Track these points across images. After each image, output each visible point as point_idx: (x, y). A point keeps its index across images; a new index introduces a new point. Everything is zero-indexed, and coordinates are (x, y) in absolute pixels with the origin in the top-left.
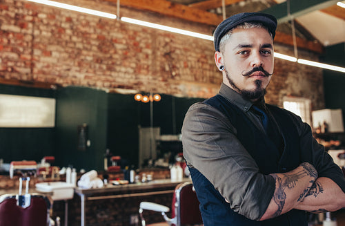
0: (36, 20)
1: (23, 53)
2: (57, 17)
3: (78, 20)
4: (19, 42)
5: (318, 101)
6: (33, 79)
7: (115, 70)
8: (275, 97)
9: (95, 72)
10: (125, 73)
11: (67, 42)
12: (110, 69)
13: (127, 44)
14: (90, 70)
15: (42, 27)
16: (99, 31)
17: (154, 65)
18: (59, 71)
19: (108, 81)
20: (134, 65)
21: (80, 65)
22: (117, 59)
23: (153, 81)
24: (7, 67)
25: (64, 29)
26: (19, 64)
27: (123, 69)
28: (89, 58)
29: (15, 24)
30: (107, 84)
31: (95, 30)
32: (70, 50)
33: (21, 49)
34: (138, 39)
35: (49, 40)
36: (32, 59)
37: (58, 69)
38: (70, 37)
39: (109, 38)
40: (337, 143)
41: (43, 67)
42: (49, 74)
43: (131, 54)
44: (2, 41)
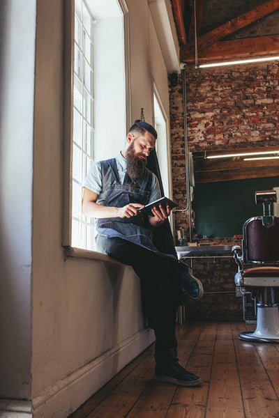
4: (273, 112)
24: (265, 137)
26: (276, 132)
29: (268, 97)
44: (257, 115)
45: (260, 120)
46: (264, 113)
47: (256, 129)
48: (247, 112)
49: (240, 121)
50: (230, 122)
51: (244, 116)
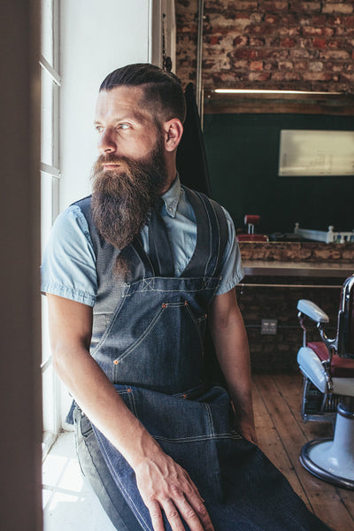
24: (332, 75)
26: (350, 68)
44: (324, 33)
45: (327, 42)
46: (335, 30)
47: (318, 59)
48: (306, 25)
49: (294, 42)
50: (277, 41)
51: (302, 33)
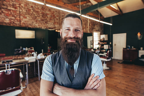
0: (20, 6)
1: (17, 17)
2: (28, 6)
3: (35, 7)
4: (15, 13)
5: (102, 32)
6: (21, 26)
7: (48, 23)
8: (92, 31)
9: (41, 24)
10: (51, 24)
11: (31, 14)
12: (46, 23)
13: (51, 15)
14: (40, 23)
15: (22, 9)
16: (42, 11)
17: (59, 22)
18: (30, 23)
19: (45, 26)
20: (53, 22)
21: (36, 21)
22: (48, 20)
23: (59, 27)
24: (11, 22)
25: (30, 10)
26: (15, 21)
27: (50, 23)
28: (39, 19)
29: (13, 7)
30: (45, 27)
31: (41, 10)
32: (33, 17)
33: (16, 16)
34: (54, 14)
35: (25, 13)
36: (20, 19)
37: (29, 22)
38: (33, 12)
39: (45, 13)
40: (106, 43)
41: (24, 22)
42: (26, 24)
43: (52, 18)
44: (8, 13)
45: (9, 15)
46: (11, 13)
47: (7, 18)
49: (0, 13)
51: (2, 12)
